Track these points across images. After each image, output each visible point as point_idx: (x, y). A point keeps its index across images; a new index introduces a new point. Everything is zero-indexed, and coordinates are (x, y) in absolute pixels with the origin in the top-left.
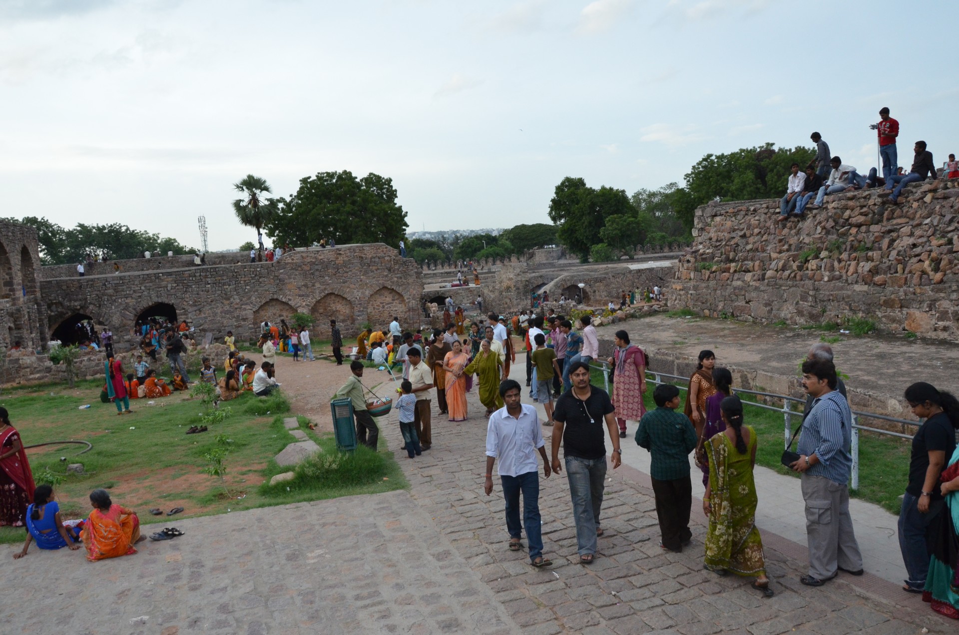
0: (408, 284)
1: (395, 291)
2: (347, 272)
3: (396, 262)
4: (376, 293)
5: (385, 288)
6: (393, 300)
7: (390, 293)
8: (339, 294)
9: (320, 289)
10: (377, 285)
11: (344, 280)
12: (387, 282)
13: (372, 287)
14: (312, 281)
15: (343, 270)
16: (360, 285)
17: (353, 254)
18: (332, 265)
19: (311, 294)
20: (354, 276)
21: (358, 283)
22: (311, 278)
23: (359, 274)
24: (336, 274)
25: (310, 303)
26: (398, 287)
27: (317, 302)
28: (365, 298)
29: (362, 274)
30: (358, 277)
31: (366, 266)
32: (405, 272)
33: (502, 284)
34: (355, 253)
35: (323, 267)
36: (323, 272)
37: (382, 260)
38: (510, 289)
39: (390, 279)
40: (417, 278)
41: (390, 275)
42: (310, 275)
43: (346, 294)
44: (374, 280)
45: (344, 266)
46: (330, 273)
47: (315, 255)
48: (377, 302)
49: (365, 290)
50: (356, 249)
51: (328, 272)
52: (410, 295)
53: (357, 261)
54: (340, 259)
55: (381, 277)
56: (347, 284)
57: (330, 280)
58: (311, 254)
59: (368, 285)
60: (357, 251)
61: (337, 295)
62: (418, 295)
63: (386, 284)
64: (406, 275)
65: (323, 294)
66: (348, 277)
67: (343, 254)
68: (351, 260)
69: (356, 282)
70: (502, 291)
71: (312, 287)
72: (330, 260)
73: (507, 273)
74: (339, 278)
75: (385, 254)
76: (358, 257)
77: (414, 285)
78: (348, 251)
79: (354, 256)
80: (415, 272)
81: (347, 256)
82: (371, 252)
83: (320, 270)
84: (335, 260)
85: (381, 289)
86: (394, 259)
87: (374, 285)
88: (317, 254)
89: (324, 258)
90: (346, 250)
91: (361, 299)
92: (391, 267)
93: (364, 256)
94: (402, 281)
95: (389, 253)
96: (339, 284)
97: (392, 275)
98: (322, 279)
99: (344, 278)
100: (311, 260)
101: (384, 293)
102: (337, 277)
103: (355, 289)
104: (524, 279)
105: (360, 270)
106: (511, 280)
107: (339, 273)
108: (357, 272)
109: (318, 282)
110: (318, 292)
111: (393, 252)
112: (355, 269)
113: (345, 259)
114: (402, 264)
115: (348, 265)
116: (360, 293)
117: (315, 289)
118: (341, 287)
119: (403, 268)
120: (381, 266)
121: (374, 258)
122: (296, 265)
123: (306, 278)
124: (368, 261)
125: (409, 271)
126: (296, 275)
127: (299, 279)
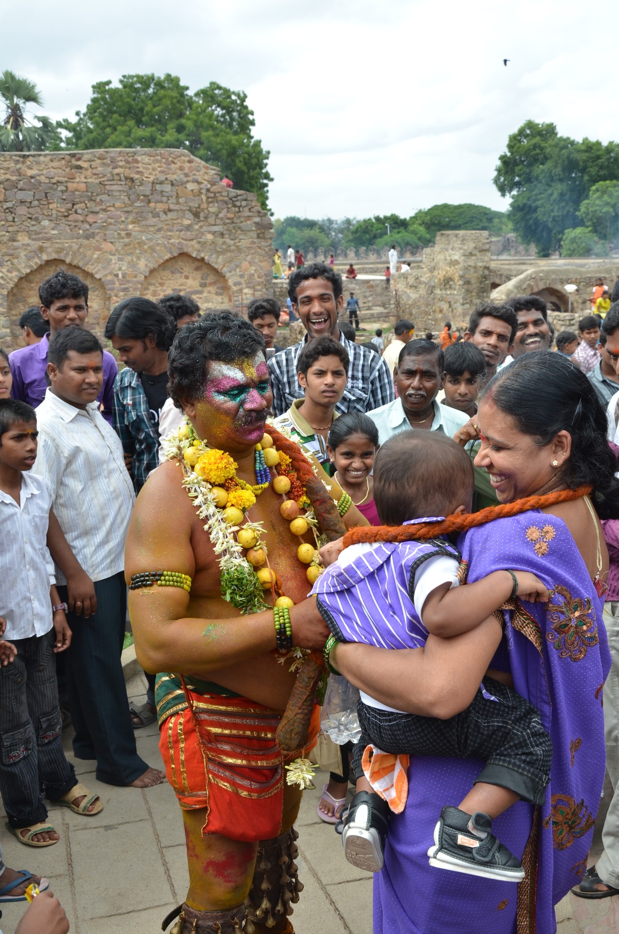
0: (239, 249)
1: (208, 265)
2: (97, 213)
3: (213, 198)
4: (165, 265)
5: (184, 255)
6: (203, 285)
7: (197, 269)
8: (75, 263)
9: (29, 248)
10: (165, 247)
11: (88, 230)
12: (190, 243)
13: (155, 252)
14: (10, 229)
15: (87, 207)
16: (125, 245)
17: (110, 169)
18: (60, 194)
19: (6, 258)
20: (111, 224)
21: (122, 240)
22: (7, 221)
23: (123, 219)
24: (68, 216)
25: (5, 280)
26: (214, 256)
27: (21, 279)
28: (136, 277)
29: (130, 219)
30: (122, 226)
31: (142, 201)
32: (233, 222)
33: (436, 273)
34: (114, 168)
35: (36, 197)
36: (38, 209)
37: (180, 189)
38: (451, 283)
39: (197, 235)
40: (258, 237)
41: (196, 227)
42: (5, 212)
43: (92, 265)
44: (159, 235)
45: (88, 196)
46: (54, 212)
47: (18, 166)
48: (165, 288)
49: (138, 258)
50: (119, 159)
51: (49, 208)
52: (242, 276)
53: (119, 188)
54: (77, 180)
55: (175, 228)
56: (94, 241)
57: (53, 229)
58: (7, 162)
59: (146, 247)
60: (121, 164)
61: (70, 265)
62: (259, 277)
63: (187, 246)
64: (234, 228)
65: (37, 260)
66: (97, 224)
67: (86, 169)
68: (106, 183)
69: (116, 237)
70: (434, 287)
71: (10, 243)
72: (54, 181)
73: (447, 250)
74: (76, 226)
75: (187, 175)
76: (123, 178)
77: (253, 254)
78: (99, 161)
79: (111, 173)
80: (257, 224)
81: (95, 174)
82: (154, 169)
83: (31, 202)
84: (66, 182)
85: (174, 258)
86: (208, 190)
87: (158, 248)
88: (23, 163)
89: (39, 175)
90: (93, 158)
91: (128, 279)
92: (199, 207)
93: (136, 176)
94: (224, 243)
95: (197, 173)
96: (75, 240)
97: (201, 227)
98: (33, 225)
99: (88, 227)
100: (8, 176)
101: (182, 269)
102: (70, 223)
103: (114, 255)
104: (480, 264)
105: (126, 209)
106: (454, 265)
107: (76, 212)
108: (118, 213)
109: (24, 231)
110: (25, 255)
111: (206, 173)
112: (114, 206)
113: (89, 180)
114: (226, 203)
115: (97, 195)
116: (126, 264)
117: (16, 248)
118: (80, 248)
119: (228, 212)
120: (178, 203)
121: (161, 183)
124: (146, 189)
125: (242, 219)
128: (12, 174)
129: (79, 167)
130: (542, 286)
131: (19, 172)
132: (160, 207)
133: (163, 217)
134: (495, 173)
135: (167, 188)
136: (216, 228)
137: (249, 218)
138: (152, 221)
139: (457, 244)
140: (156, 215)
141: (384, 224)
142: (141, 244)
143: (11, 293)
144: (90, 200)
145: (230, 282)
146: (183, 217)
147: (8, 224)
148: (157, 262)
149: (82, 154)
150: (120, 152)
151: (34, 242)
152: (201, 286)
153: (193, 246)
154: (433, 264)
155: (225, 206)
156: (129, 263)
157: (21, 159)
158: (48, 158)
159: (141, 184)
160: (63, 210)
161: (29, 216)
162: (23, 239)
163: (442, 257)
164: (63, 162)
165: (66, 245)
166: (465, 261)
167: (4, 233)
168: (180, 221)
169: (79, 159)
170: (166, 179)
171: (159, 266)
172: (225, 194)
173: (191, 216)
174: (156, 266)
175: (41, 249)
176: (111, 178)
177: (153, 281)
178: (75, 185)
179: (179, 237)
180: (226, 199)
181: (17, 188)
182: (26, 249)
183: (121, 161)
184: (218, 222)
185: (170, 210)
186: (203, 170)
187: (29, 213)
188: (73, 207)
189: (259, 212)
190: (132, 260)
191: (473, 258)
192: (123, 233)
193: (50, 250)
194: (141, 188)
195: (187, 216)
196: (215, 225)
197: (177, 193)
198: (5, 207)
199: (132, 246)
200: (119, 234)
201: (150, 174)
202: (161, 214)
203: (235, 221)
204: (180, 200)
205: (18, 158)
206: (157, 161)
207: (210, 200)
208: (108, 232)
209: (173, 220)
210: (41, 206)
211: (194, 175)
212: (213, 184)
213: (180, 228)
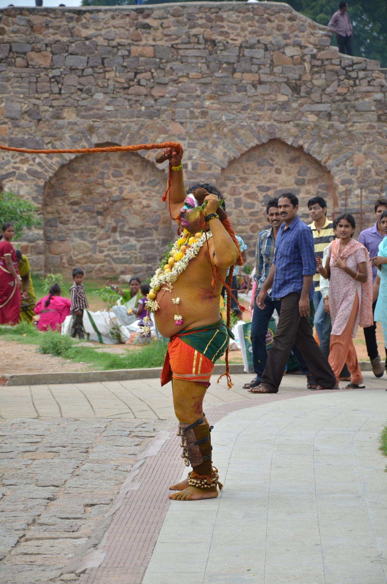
0: (351, 135)
1: (309, 156)
2: (166, 85)
3: (320, 67)
4: (250, 154)
5: (275, 142)
7: (293, 161)
9: (76, 127)
10: (251, 130)
11: (152, 106)
12: (285, 126)
13: (238, 137)
14: (55, 103)
15: (153, 77)
16: (199, 127)
17: (186, 29)
18: (120, 60)
19: (47, 140)
20: (182, 99)
21: (195, 121)
22: (52, 93)
23: (198, 93)
24: (128, 88)
25: (43, 167)
26: (317, 144)
27: (62, 166)
28: (210, 169)
29: (208, 93)
30: (197, 103)
31: (225, 70)
32: (345, 100)
34: (192, 27)
35: (91, 64)
36: (91, 79)
37: (276, 55)
39: (295, 116)
41: (295, 105)
42: (50, 82)
44: (244, 115)
45: (155, 63)
46: (111, 82)
47: (71, 25)
48: (248, 184)
49: (215, 144)
50: (198, 16)
51: (104, 78)
52: (353, 172)
53: (197, 53)
54: (144, 42)
55: (266, 107)
56: (159, 121)
57: (108, 104)
58: (58, 20)
59: (225, 130)
60: (200, 22)
62: (377, 174)
63: (280, 130)
64: (346, 107)
65: (84, 143)
66: (165, 100)
67: (156, 29)
68: (179, 46)
69: (188, 116)
71: (53, 121)
72: (114, 43)
74: (137, 101)
75: (286, 37)
76: (201, 41)
77: (370, 142)
78: (172, 19)
79: (187, 33)
80: (378, 101)
81: (166, 35)
82: (243, 29)
83: (83, 70)
84: (130, 45)
85: (263, 145)
86: (313, 57)
87: (242, 132)
88: (78, 20)
89: (96, 36)
90: (165, 15)
91: (199, 171)
92: (300, 79)
93: (220, 38)
94: (331, 127)
95: (301, 34)
96: (135, 119)
97: (301, 105)
98: (83, 99)
99: (152, 102)
100: (58, 37)
101: (273, 160)
102: (130, 97)
103: (184, 139)
105: (203, 80)
107: (139, 84)
108: (193, 85)
109: (72, 106)
110: (70, 137)
111: (312, 34)
112: (187, 76)
113: (158, 43)
114: (337, 73)
115: (167, 62)
116: (198, 151)
117: (61, 128)
118: (140, 129)
119: (339, 85)
120: (272, 73)
121: (252, 47)
122: (11, 50)
123: (37, 92)
124: (231, 55)
125: (359, 96)
126: (8, 79)
127: (16, 93)
128: (63, 34)
129: (147, 27)
131: (71, 32)
132: (248, 78)
133: (251, 91)
135: (259, 53)
136: (321, 107)
137: (367, 94)
138: (237, 96)
140: (242, 89)
142: (219, 126)
143: (49, 184)
144: (159, 68)
145: (337, 180)
146: (278, 91)
147: (52, 97)
148: (239, 150)
149: (152, 9)
150: (201, 7)
151: (83, 120)
152: (297, 184)
153: (288, 130)
155: (336, 77)
156: (202, 150)
157: (76, 16)
158: (109, 14)
159: (225, 48)
160: (123, 80)
161: (79, 87)
162: (70, 116)
164: (127, 19)
165: (123, 125)
167: (47, 108)
168: (273, 97)
169: (148, 16)
170: (259, 41)
171: (242, 155)
172: (337, 61)
173: (289, 91)
174: (239, 155)
175: (91, 130)
176: (186, 41)
177: (233, 175)
178: (140, 49)
179: (270, 118)
180: (337, 68)
181: (67, 51)
182: (72, 129)
183: (201, 18)
184: (325, 98)
185: (261, 83)
186: (309, 30)
187: (80, 84)
188: (135, 77)
189: (382, 86)
190: (207, 146)
192: (197, 111)
193: (102, 131)
194: (225, 53)
195: (283, 91)
196: (321, 103)
197: (272, 61)
198: (51, 75)
199: (208, 128)
200: (192, 112)
201: (238, 35)
202: (249, 87)
203: (348, 98)
204: (276, 70)
205: (71, 15)
206: (247, 18)
207: (316, 69)
208: (177, 110)
209: (264, 95)
210: (95, 75)
211: (296, 36)
212: (320, 48)
213: (272, 105)
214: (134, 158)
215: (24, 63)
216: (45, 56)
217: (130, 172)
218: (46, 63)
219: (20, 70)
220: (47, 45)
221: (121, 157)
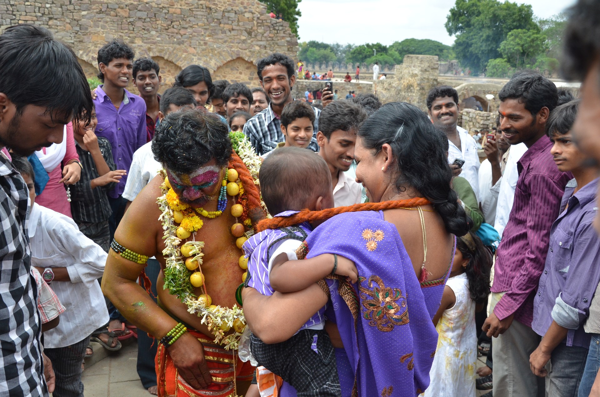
2: (186, 28)
4: (227, 64)
5: (240, 59)
7: (248, 68)
8: (170, 59)
9: (142, 48)
10: (228, 53)
11: (180, 39)
12: (244, 51)
13: (222, 55)
14: (131, 35)
15: (180, 24)
16: (203, 50)
18: (164, 15)
20: (195, 36)
21: (201, 47)
22: (129, 30)
23: (203, 33)
24: (168, 29)
29: (207, 33)
30: (202, 38)
31: (216, 22)
32: (273, 40)
33: (402, 81)
35: (149, 16)
36: (149, 24)
37: (240, 16)
38: (412, 88)
39: (249, 46)
40: (288, 50)
41: (249, 41)
42: (128, 24)
43: (181, 61)
44: (225, 45)
45: (181, 17)
46: (159, 26)
49: (211, 59)
51: (156, 24)
53: (202, 13)
54: (176, 6)
55: (236, 41)
56: (183, 46)
57: (158, 37)
59: (216, 52)
61: (167, 60)
63: (242, 53)
64: (273, 43)
66: (186, 36)
68: (193, 10)
70: (400, 90)
72: (161, 6)
73: (410, 67)
74: (172, 36)
75: (245, 8)
76: (204, 7)
79: (198, 4)
80: (288, 42)
81: (187, 4)
82: (225, 3)
83: (145, 19)
84: (168, 7)
85: (234, 60)
86: (258, 18)
87: (224, 53)
92: (252, 29)
93: (213, 7)
94: (266, 53)
95: (252, 7)
96: (171, 45)
97: (252, 41)
98: (145, 34)
99: (180, 37)
100: (132, 2)
101: (238, 68)
102: (169, 34)
103: (195, 56)
104: (431, 77)
105: (205, 27)
106: (415, 77)
107: (173, 27)
108: (200, 29)
109: (140, 37)
110: (139, 53)
111: (258, 7)
112: (197, 24)
113: (183, 7)
114: (269, 27)
115: (187, 17)
116: (202, 62)
118: (174, 50)
119: (270, 33)
120: (238, 25)
121: (229, 12)
122: (108, 7)
123: (122, 29)
124: (219, 15)
125: (279, 38)
126: (107, 22)
127: (111, 29)
130: (471, 94)
132: (227, 27)
133: (228, 33)
134: (446, 20)
135: (232, 15)
136: (261, 43)
137: (283, 37)
138: (221, 36)
139: (417, 63)
140: (224, 32)
141: (372, 49)
142: (213, 50)
144: (183, 20)
146: (241, 34)
147: (129, 32)
148: (222, 62)
151: (145, 44)
152: (249, 79)
153: (246, 53)
154: (400, 75)
155: (269, 29)
156: (204, 61)
159: (216, 12)
160: (165, 25)
161: (143, 27)
162: (138, 42)
163: (407, 71)
165: (166, 48)
166: (422, 75)
167: (127, 37)
168: (239, 37)
170: (232, 9)
171: (224, 65)
172: (269, 21)
173: (247, 34)
174: (222, 64)
175: (149, 49)
176: (197, 7)
177: (219, 74)
178: (174, 10)
179: (237, 47)
180: (269, 24)
181: (137, 9)
182: (140, 49)
184: (263, 39)
185: (233, 30)
186: (256, 5)
188: (171, 24)
189: (290, 34)
190: (207, 60)
191: (427, 73)
192: (202, 42)
193: (155, 50)
194: (216, 14)
195: (243, 34)
196: (261, 41)
197: (238, 19)
198: (128, 21)
199: (207, 51)
200: (199, 43)
201: (222, 5)
202: (227, 32)
203: (274, 39)
204: (240, 24)
207: (259, 24)
208: (192, 41)
209: (234, 36)
210: (151, 22)
211: (250, 8)
212: (262, 14)
213: (238, 41)
214: (171, 64)
215: (115, 14)
216: (125, 11)
217: (169, 71)
218: (127, 15)
219: (113, 18)
220: (126, 6)
221: (165, 64)
